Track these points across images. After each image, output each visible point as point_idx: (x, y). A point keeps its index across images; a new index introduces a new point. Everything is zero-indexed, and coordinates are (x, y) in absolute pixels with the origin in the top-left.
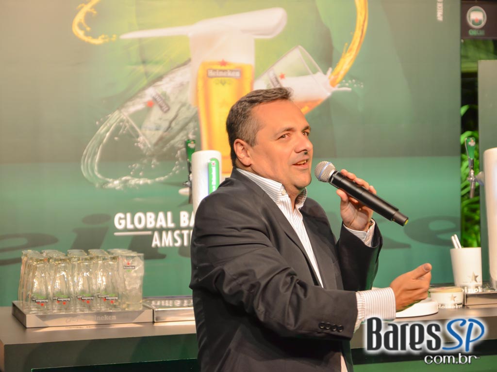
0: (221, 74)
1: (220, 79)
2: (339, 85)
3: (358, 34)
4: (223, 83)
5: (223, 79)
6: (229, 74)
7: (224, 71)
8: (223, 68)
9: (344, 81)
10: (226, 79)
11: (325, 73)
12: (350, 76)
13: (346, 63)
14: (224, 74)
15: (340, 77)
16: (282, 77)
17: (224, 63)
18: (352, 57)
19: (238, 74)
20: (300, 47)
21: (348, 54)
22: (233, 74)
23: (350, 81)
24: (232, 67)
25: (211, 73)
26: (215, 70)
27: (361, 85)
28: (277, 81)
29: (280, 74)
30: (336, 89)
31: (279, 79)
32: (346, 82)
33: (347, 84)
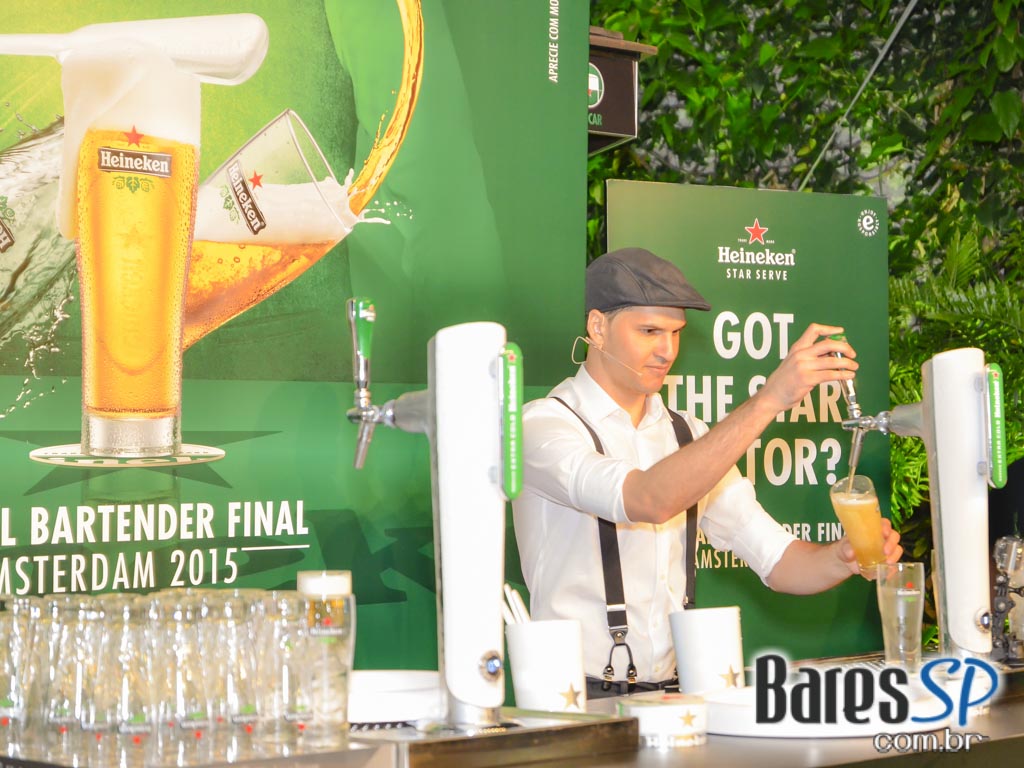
0: (130, 162)
1: (126, 175)
2: (367, 210)
3: (405, 93)
4: (133, 187)
5: (133, 175)
6: (147, 164)
7: (135, 156)
8: (133, 148)
9: (377, 202)
10: (140, 176)
11: (342, 182)
12: (388, 190)
13: (381, 160)
14: (136, 163)
15: (370, 192)
16: (256, 181)
17: (135, 137)
18: (393, 147)
19: (164, 166)
20: (292, 112)
21: (386, 141)
22: (155, 165)
23: (388, 204)
24: (152, 149)
25: (109, 160)
26: (116, 153)
27: (409, 214)
28: (246, 191)
29: (252, 177)
30: (361, 219)
31: (250, 186)
32: (381, 206)
33: (383, 211)
